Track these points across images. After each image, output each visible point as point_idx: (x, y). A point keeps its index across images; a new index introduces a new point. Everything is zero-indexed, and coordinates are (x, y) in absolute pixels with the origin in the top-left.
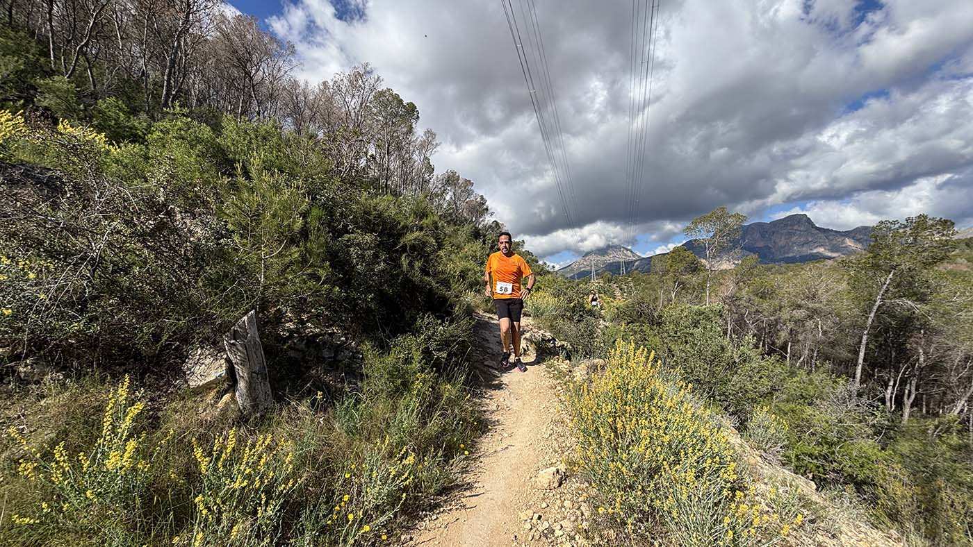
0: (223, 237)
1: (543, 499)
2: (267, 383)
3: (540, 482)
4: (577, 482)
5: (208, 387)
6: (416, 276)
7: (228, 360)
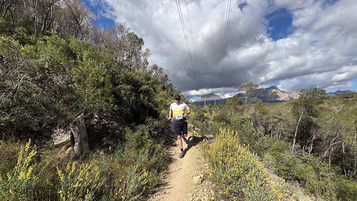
0: (69, 84)
1: (196, 188)
2: (87, 143)
3: (194, 181)
4: (208, 181)
5: (63, 144)
6: (146, 102)
7: (72, 133)
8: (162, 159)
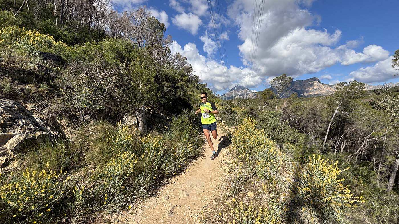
2: (147, 126)
5: (132, 126)
7: (137, 119)
8: (197, 140)
